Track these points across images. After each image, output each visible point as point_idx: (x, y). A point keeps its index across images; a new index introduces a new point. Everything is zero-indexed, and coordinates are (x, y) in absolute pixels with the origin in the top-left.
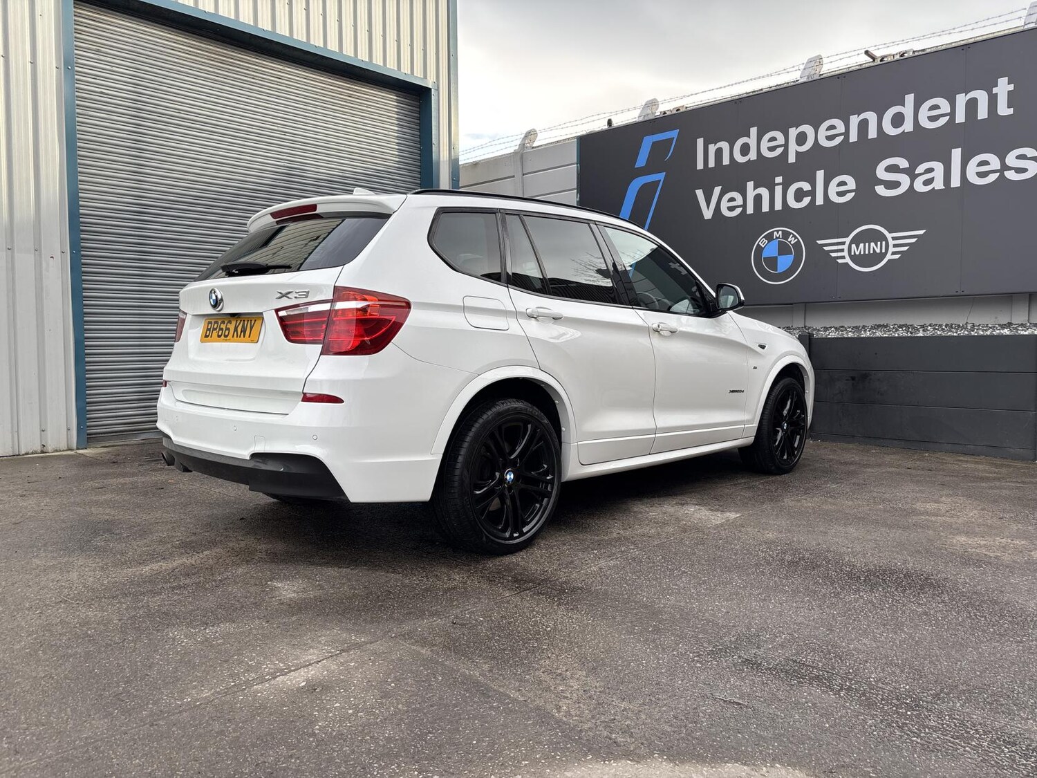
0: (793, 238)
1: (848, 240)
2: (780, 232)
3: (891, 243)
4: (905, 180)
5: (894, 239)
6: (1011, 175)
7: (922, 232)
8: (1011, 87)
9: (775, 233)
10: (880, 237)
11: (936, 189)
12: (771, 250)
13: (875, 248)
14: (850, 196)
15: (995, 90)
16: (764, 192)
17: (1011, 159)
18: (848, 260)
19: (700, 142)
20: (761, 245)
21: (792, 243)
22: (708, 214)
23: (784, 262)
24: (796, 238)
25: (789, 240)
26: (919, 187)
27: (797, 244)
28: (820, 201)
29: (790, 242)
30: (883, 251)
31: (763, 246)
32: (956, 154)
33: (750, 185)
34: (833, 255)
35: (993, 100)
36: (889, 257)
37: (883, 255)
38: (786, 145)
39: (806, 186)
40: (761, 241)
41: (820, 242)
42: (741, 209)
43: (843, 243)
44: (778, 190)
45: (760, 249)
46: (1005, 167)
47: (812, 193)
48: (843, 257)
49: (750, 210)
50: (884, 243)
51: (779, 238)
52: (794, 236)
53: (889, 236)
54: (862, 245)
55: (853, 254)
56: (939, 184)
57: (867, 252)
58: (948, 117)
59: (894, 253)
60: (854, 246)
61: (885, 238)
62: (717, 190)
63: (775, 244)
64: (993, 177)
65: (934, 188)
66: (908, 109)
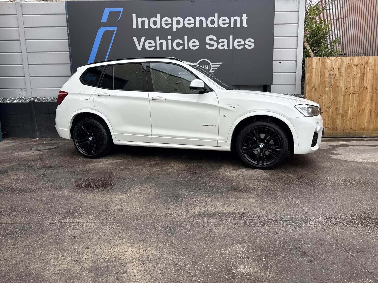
3: (212, 66)
4: (215, 44)
5: (212, 65)
6: (247, 47)
7: (221, 63)
8: (247, 18)
10: (208, 64)
13: (206, 67)
14: (197, 48)
15: (242, 18)
17: (247, 42)
19: (134, 16)
26: (220, 47)
28: (186, 48)
32: (231, 37)
35: (242, 20)
38: (172, 24)
39: (181, 42)
44: (170, 42)
46: (245, 44)
47: (183, 44)
50: (209, 66)
56: (226, 47)
59: (212, 70)
62: (143, 38)
64: (242, 47)
65: (224, 48)
66: (215, 19)
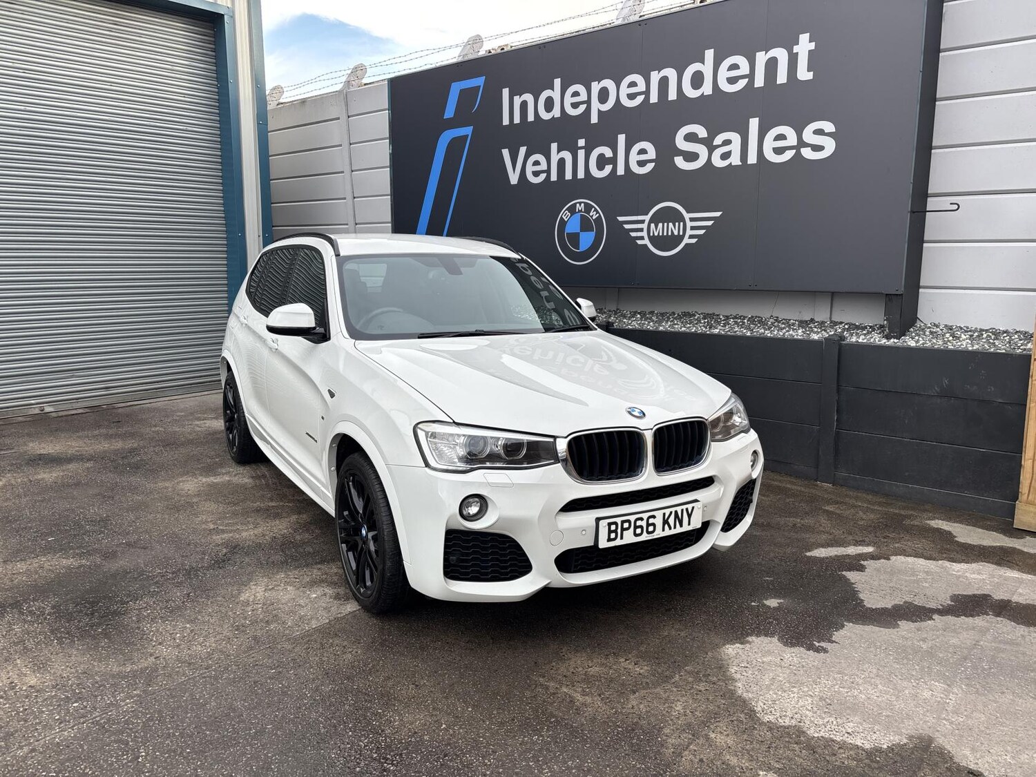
0: (595, 213)
1: (647, 218)
2: (583, 205)
3: (689, 224)
5: (692, 220)
6: (807, 153)
7: (718, 214)
8: (812, 46)
9: (578, 205)
10: (678, 218)
11: (733, 164)
12: (573, 226)
13: (673, 229)
14: (650, 167)
15: (796, 49)
16: (567, 155)
17: (808, 135)
18: (646, 242)
19: (506, 92)
20: (564, 218)
21: (594, 218)
22: (514, 179)
23: (586, 240)
24: (598, 212)
25: (591, 214)
27: (599, 220)
28: (621, 171)
29: (592, 217)
30: (681, 233)
31: (566, 220)
32: (754, 124)
33: (554, 146)
34: (633, 234)
35: (793, 59)
36: (686, 241)
37: (681, 238)
38: (588, 102)
39: (608, 152)
40: (564, 214)
41: (621, 219)
42: (546, 174)
43: (642, 222)
44: (581, 153)
45: (563, 223)
46: (802, 144)
47: (613, 161)
48: (642, 238)
49: (554, 177)
50: (682, 223)
51: (581, 211)
52: (596, 210)
53: (687, 216)
54: (660, 225)
55: (651, 234)
56: (735, 160)
57: (665, 234)
58: (747, 79)
59: (691, 237)
60: (653, 225)
61: (682, 219)
62: (523, 150)
63: (577, 217)
64: (789, 155)
65: (731, 163)
66: (707, 68)
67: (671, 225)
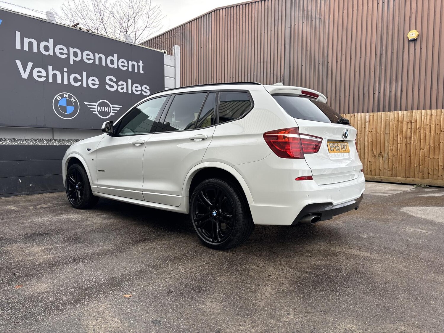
1: (97, 104)
2: (67, 95)
3: (112, 109)
4: (115, 86)
5: (113, 107)
6: (143, 93)
7: (121, 106)
8: (143, 65)
9: (65, 95)
10: (108, 106)
12: (63, 102)
13: (106, 109)
14: (96, 87)
16: (58, 73)
17: (144, 88)
18: (97, 113)
20: (58, 99)
22: (25, 76)
24: (75, 99)
25: (72, 99)
26: (119, 90)
27: (76, 102)
28: (85, 85)
29: (72, 100)
30: (109, 111)
31: (59, 100)
32: (130, 81)
33: (50, 68)
34: (91, 110)
35: (139, 66)
36: (111, 114)
37: (109, 113)
39: (79, 77)
40: (57, 97)
41: (86, 103)
42: (46, 78)
43: (95, 105)
44: (66, 75)
45: (57, 101)
46: (142, 90)
47: (81, 80)
48: (95, 111)
49: (51, 80)
50: (109, 108)
51: (67, 97)
52: (74, 98)
53: (111, 106)
54: (102, 107)
55: (99, 110)
57: (104, 111)
58: (127, 67)
59: (113, 113)
60: (99, 107)
63: (65, 99)
64: (139, 93)
65: (124, 91)
66: (115, 60)
67: (106, 108)
